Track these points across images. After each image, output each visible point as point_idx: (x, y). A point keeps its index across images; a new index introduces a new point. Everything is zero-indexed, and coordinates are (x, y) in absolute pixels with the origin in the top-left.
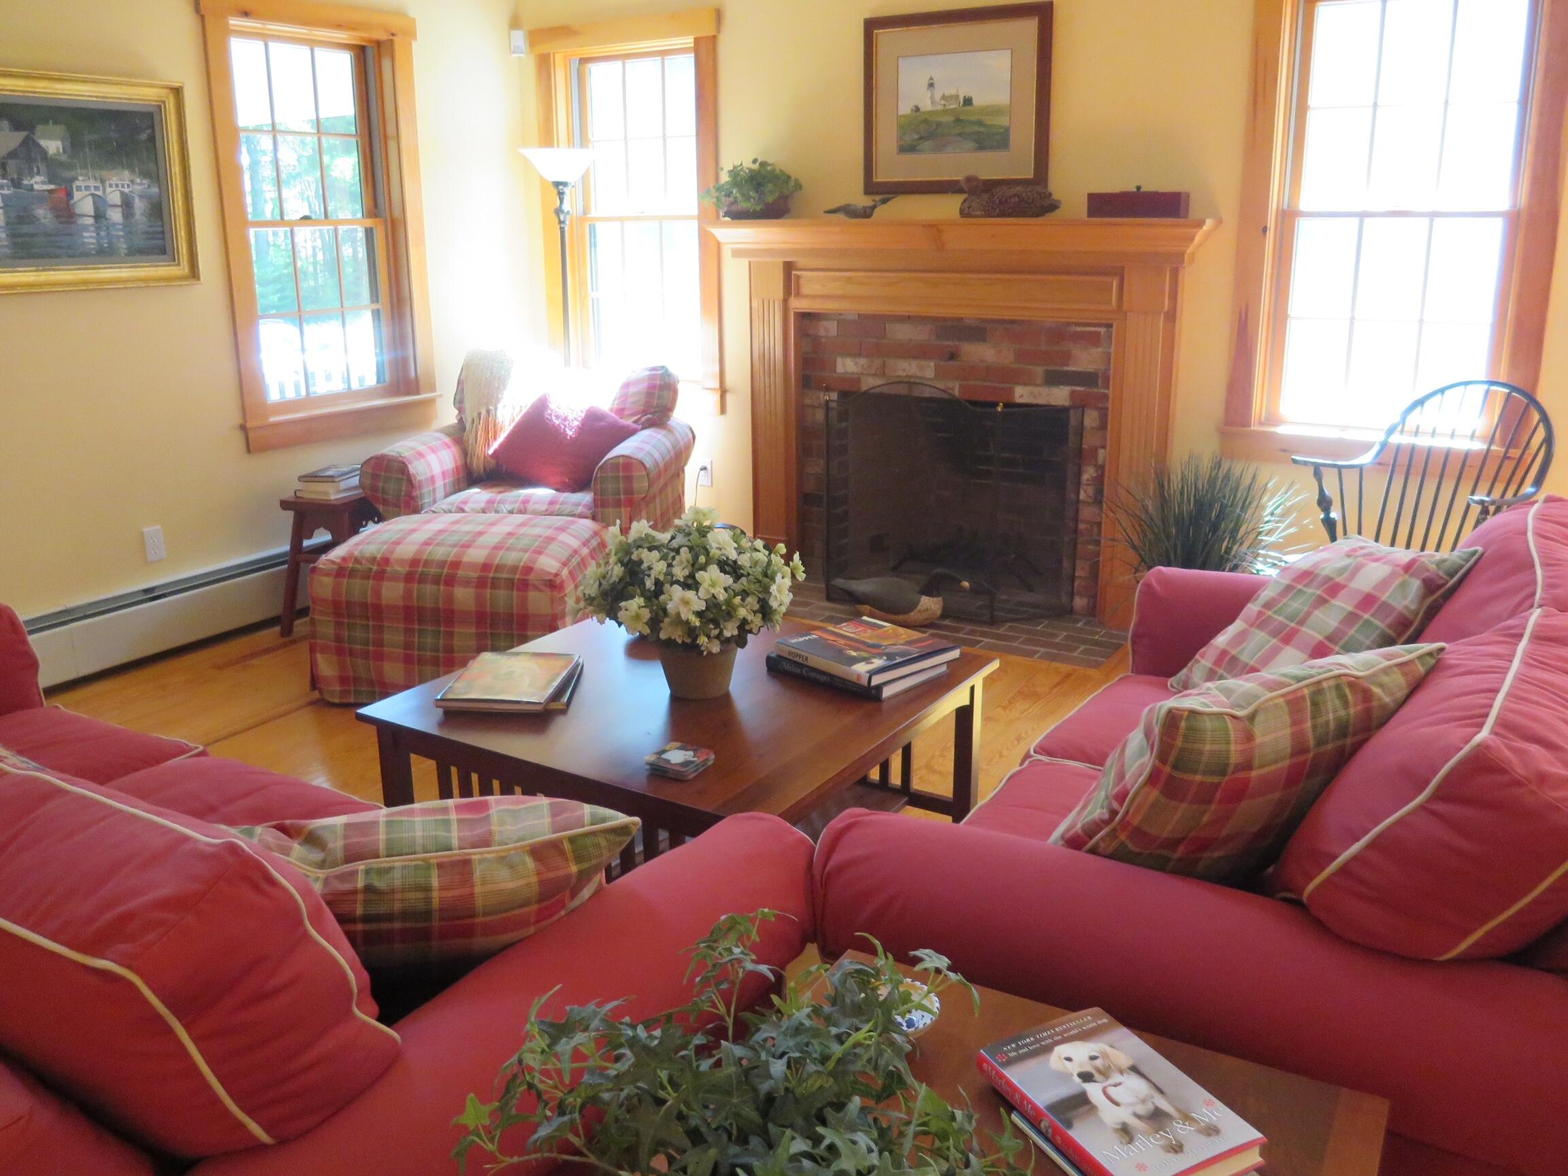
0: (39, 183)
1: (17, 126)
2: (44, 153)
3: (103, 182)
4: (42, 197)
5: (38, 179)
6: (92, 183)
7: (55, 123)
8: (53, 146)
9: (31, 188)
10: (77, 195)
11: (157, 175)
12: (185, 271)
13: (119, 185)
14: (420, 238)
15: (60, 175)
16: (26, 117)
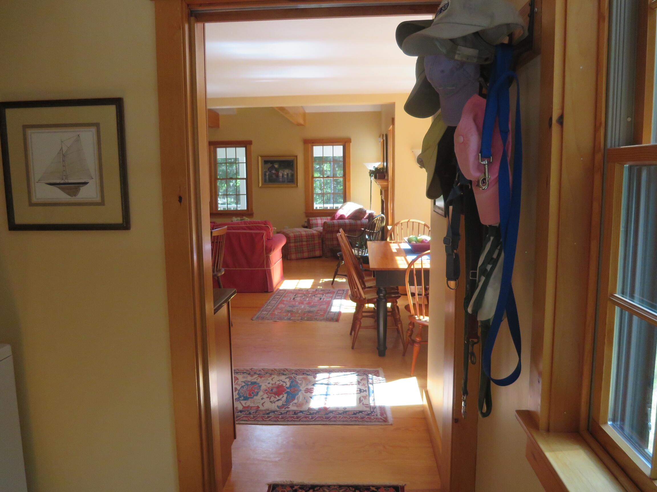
0: (274, 172)
1: (271, 164)
3: (284, 171)
4: (274, 174)
5: (274, 171)
6: (282, 171)
7: (277, 163)
8: (276, 166)
9: (272, 172)
10: (279, 173)
11: (292, 170)
12: (296, 185)
13: (286, 172)
14: (349, 180)
15: (277, 170)
16: (273, 162)
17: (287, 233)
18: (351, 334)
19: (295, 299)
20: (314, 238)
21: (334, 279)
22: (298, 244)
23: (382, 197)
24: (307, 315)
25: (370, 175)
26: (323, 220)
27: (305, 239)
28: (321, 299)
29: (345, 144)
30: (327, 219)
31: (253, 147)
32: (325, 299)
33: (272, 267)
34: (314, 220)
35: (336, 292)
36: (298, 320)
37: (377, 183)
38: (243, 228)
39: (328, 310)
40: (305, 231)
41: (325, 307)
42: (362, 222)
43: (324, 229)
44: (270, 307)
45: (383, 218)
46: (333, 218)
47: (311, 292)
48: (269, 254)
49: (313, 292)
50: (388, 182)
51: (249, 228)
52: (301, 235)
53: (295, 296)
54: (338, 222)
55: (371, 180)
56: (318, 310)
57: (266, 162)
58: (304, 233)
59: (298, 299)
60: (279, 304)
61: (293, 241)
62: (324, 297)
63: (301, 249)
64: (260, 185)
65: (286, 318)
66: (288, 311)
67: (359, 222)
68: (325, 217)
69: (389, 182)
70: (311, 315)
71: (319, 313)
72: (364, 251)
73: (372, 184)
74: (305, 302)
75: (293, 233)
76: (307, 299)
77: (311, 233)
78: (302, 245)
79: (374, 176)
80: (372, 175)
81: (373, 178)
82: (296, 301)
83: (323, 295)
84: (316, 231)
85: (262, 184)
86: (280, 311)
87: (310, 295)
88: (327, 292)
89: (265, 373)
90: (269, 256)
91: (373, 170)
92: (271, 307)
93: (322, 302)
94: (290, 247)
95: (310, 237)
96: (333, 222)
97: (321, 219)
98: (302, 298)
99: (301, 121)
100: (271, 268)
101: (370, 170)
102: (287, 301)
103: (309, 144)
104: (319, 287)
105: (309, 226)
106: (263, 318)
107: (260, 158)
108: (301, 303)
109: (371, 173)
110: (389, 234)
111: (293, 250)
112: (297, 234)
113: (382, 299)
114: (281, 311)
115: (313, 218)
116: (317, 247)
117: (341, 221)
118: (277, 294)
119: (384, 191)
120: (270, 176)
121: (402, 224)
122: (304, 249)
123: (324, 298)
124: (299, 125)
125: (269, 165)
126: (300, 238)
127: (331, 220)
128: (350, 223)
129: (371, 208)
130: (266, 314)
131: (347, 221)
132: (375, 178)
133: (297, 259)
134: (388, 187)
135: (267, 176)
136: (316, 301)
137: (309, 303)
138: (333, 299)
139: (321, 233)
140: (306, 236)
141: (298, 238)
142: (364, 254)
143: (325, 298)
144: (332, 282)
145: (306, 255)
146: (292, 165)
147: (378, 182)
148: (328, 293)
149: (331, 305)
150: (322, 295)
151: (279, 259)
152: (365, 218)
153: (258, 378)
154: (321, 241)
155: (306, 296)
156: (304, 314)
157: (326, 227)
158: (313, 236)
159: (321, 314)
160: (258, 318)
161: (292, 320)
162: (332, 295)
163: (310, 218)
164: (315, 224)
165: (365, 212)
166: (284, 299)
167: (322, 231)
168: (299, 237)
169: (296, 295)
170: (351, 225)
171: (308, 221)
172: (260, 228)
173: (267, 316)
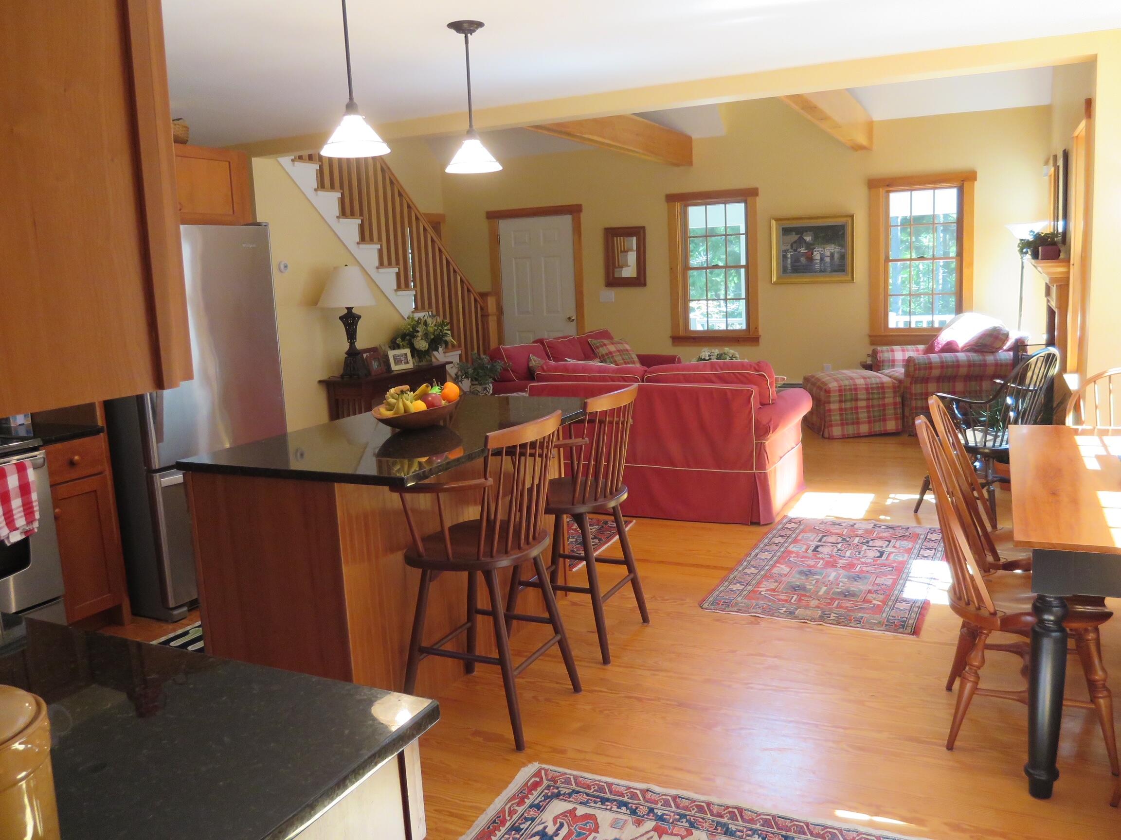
0: (803, 250)
1: (797, 234)
2: (805, 241)
3: (824, 249)
4: (804, 254)
5: (803, 249)
6: (820, 249)
7: (810, 231)
8: (808, 238)
9: (800, 252)
10: (815, 253)
11: (842, 246)
12: (849, 278)
13: (830, 249)
14: (971, 264)
15: (810, 247)
16: (800, 231)
17: (824, 380)
18: (949, 688)
19: (819, 549)
20: (884, 393)
21: (923, 493)
22: (848, 405)
23: (1048, 301)
24: (837, 607)
25: (1021, 251)
26: (906, 353)
27: (862, 395)
28: (882, 554)
29: (963, 184)
30: (918, 350)
31: (761, 202)
32: (892, 557)
33: (773, 467)
34: (888, 351)
35: (922, 537)
36: (813, 620)
37: (1039, 268)
38: (707, 379)
39: (896, 592)
40: (864, 378)
41: (887, 581)
42: (998, 357)
43: (907, 374)
44: (753, 570)
45: (1054, 355)
46: (930, 350)
47: (860, 532)
48: (764, 440)
49: (866, 531)
50: (1069, 267)
51: (722, 379)
52: (855, 385)
53: (820, 541)
54: (941, 357)
55: (1022, 263)
56: (870, 592)
57: (786, 231)
58: (860, 382)
59: (825, 550)
60: (777, 562)
61: (838, 399)
62: (890, 549)
63: (855, 416)
64: (774, 279)
65: (784, 609)
66: (794, 589)
67: (990, 358)
68: (913, 346)
69: (1071, 266)
70: (848, 604)
71: (870, 602)
72: (1000, 434)
73: (1025, 270)
74: (842, 562)
75: (836, 380)
76: (848, 554)
77: (878, 380)
78: (857, 408)
79: (1030, 253)
80: (1024, 250)
81: (1028, 256)
82: (820, 556)
83: (890, 542)
84: (890, 377)
85: (778, 278)
86: (773, 586)
87: (856, 540)
88: (900, 532)
89: (678, 817)
90: (764, 443)
91: (1028, 241)
92: (756, 571)
93: (883, 565)
94: (830, 410)
95: (875, 391)
96: (929, 359)
97: (903, 351)
98: (836, 550)
99: (862, 140)
100: (769, 470)
101: (1021, 240)
102: (798, 555)
103: (881, 189)
104: (882, 517)
105: (874, 365)
106: (727, 604)
107: (773, 223)
108: (831, 564)
109: (1025, 245)
110: (1071, 403)
111: (836, 418)
112: (847, 383)
113: (1049, 630)
114: (776, 584)
115: (885, 348)
116: (890, 411)
117: (948, 356)
118: (780, 532)
119: (1057, 289)
120: (796, 260)
121: (1112, 376)
122: (861, 415)
123: (890, 553)
124: (858, 148)
125: (794, 237)
126: (853, 392)
127: (924, 354)
128: (969, 361)
129: (1021, 327)
130: (738, 592)
131: (962, 356)
132: (1035, 256)
133: (845, 438)
134: (1068, 278)
135: (789, 260)
136: (869, 561)
137: (850, 566)
138: (913, 556)
139: (900, 381)
140: (867, 389)
141: (849, 393)
142: (1001, 445)
143: (895, 553)
144: (917, 501)
145: (864, 429)
146: (843, 235)
147: (1041, 267)
148: (902, 537)
149: (904, 576)
150: (887, 543)
151: (794, 445)
152: (1005, 348)
153: (652, 833)
154: (899, 400)
155: (848, 541)
156: (832, 599)
157: (912, 369)
158: (882, 387)
159: (874, 605)
160: (715, 603)
161: (796, 618)
162: (910, 545)
163: (879, 348)
164: (889, 361)
165: (1006, 336)
166: (792, 548)
167: (902, 377)
168: (851, 390)
169: (823, 536)
170: (970, 365)
171: (874, 354)
172: (747, 380)
173: (739, 599)
